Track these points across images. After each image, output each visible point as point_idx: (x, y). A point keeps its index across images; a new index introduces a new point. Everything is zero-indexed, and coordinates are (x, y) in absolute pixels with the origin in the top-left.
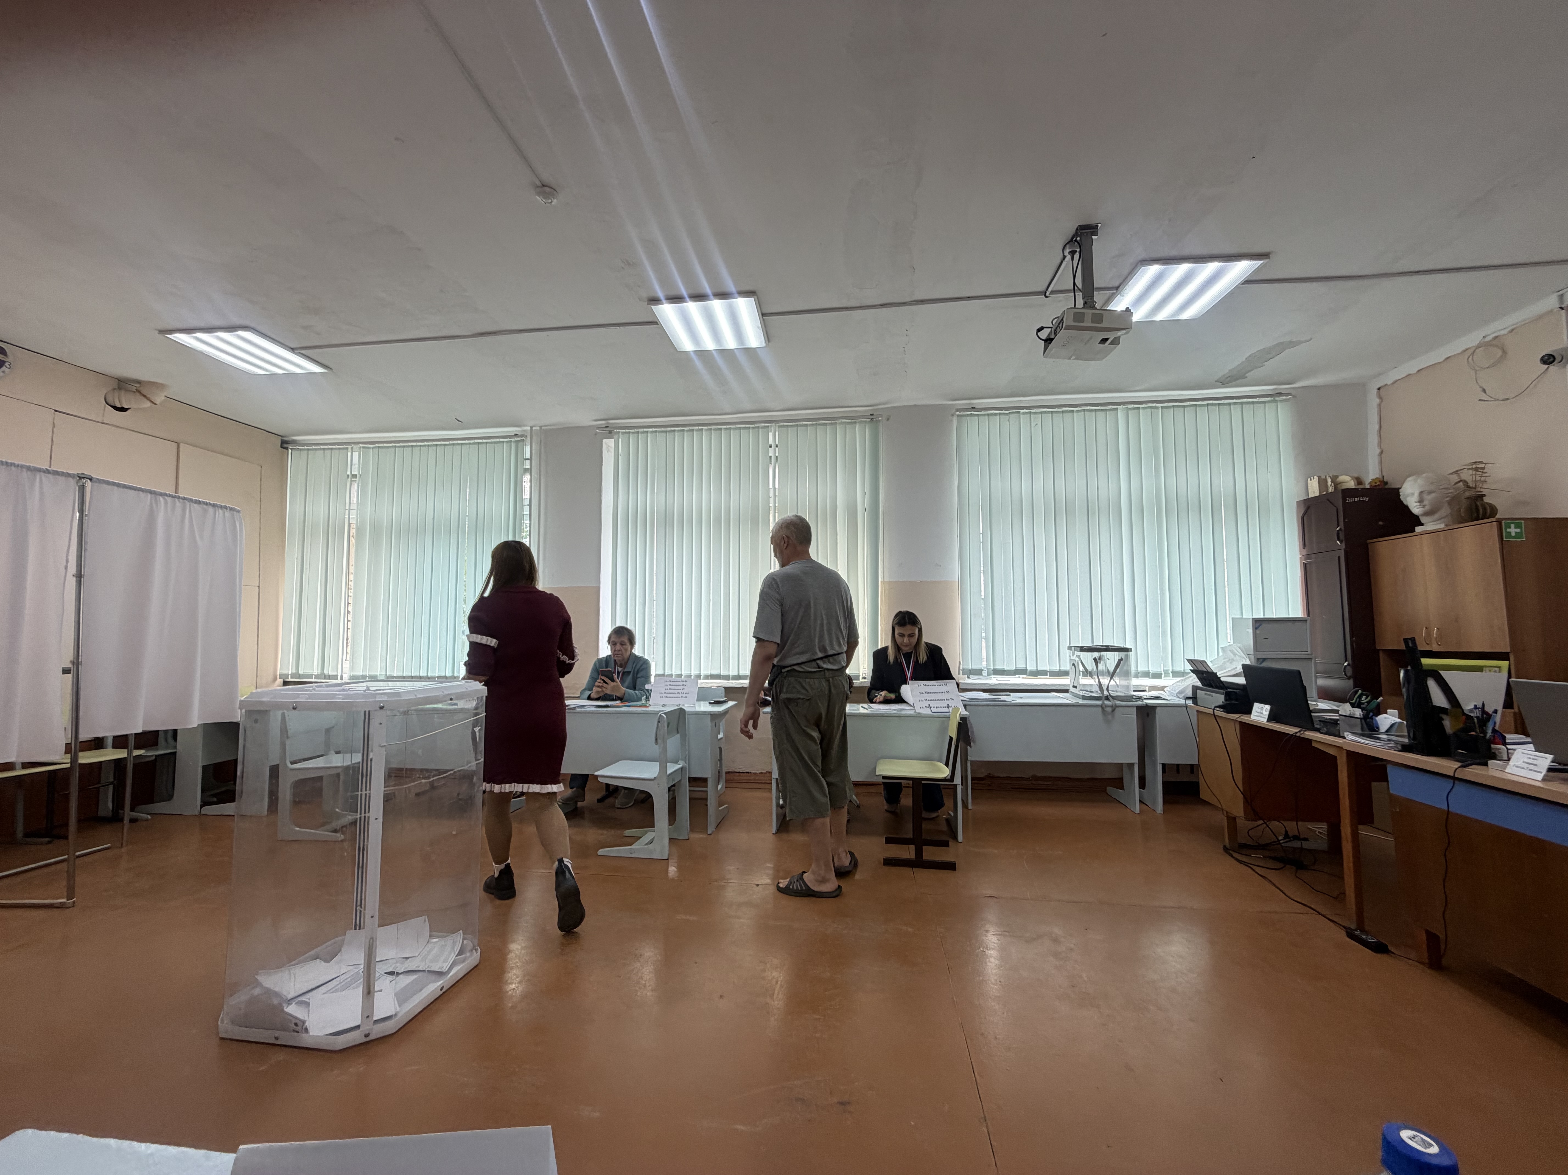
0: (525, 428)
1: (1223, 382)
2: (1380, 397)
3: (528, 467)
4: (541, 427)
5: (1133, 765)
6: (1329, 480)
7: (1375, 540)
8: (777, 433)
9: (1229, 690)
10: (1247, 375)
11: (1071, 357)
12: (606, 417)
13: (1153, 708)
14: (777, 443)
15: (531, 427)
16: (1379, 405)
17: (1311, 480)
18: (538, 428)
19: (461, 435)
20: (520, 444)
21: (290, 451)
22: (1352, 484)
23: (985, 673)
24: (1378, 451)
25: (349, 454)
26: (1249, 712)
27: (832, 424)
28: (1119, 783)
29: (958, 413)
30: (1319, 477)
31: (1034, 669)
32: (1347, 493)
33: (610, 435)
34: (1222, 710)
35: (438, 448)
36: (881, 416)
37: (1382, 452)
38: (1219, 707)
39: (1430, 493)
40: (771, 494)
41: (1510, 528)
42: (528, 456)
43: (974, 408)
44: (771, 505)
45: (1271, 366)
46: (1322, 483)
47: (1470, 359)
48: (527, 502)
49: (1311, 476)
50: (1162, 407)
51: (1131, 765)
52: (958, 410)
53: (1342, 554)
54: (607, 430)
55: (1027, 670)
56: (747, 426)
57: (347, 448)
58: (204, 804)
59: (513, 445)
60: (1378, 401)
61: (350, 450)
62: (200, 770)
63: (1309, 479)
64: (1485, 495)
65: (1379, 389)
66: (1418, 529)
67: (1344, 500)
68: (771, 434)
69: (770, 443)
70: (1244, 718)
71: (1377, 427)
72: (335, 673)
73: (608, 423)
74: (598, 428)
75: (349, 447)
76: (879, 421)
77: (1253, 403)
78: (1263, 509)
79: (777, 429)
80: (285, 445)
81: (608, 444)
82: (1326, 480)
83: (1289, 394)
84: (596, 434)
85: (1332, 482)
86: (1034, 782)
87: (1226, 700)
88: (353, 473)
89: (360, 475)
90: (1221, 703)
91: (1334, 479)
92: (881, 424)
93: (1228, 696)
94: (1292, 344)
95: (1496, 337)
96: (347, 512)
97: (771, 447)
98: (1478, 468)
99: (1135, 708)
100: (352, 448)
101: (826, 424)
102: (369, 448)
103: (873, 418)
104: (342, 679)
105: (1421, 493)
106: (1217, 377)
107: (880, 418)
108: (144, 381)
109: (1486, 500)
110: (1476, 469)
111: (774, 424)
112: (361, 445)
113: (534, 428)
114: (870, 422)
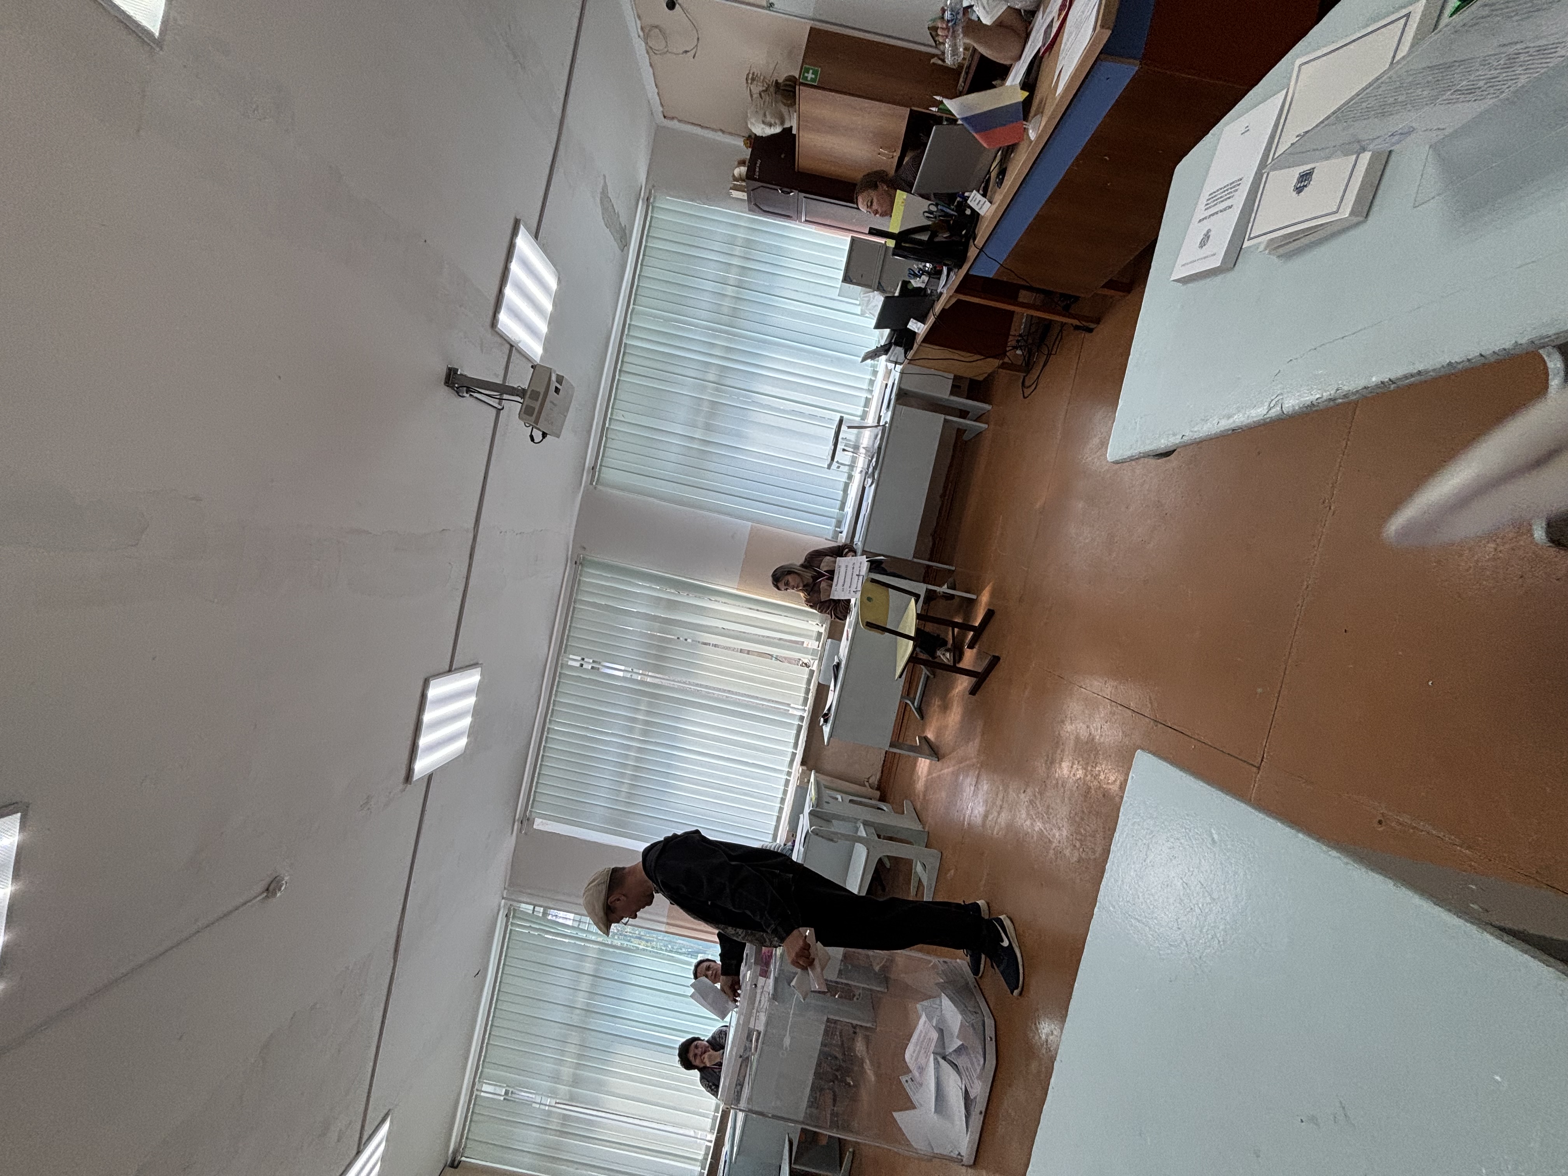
0: (502, 905)
1: (624, 244)
2: (673, 118)
3: (542, 910)
4: (505, 889)
5: (945, 419)
6: (736, 183)
7: (796, 165)
8: (571, 657)
9: (893, 341)
10: (623, 225)
12: (511, 822)
13: (900, 389)
15: (503, 898)
16: (680, 121)
17: (732, 195)
18: (506, 891)
20: (517, 913)
21: (463, 1159)
22: (743, 170)
23: (841, 517)
24: (720, 133)
25: (482, 1094)
26: (914, 334)
27: (575, 602)
28: (960, 432)
29: (594, 484)
30: (732, 189)
32: (750, 176)
33: (530, 821)
34: (908, 352)
36: (579, 554)
37: (721, 130)
38: (906, 353)
39: (765, 115)
40: (628, 675)
41: (807, 77)
42: (531, 907)
43: (593, 467)
44: (639, 678)
45: (620, 206)
47: (656, 52)
50: (634, 304)
51: (946, 421)
52: (591, 484)
53: (803, 195)
54: (525, 823)
56: (556, 684)
57: (477, 1097)
59: (517, 921)
60: (674, 121)
61: (478, 1093)
64: (777, 80)
65: (665, 117)
66: (794, 132)
67: (755, 180)
68: (570, 663)
69: (578, 665)
70: (919, 339)
71: (698, 128)
73: (518, 820)
74: (521, 832)
75: (475, 1093)
76: (583, 558)
77: (650, 226)
79: (567, 656)
80: (456, 1163)
81: (539, 824)
82: (735, 186)
83: (650, 193)
84: (526, 835)
85: (738, 182)
86: (947, 497)
88: (503, 1094)
89: (507, 1086)
90: (903, 350)
91: (735, 179)
92: (587, 557)
93: (897, 344)
94: (604, 190)
95: (642, 28)
96: (542, 1107)
97: (582, 666)
98: (752, 78)
99: (899, 403)
100: (477, 1090)
102: (482, 1071)
103: (579, 562)
105: (764, 122)
106: (619, 251)
107: (581, 555)
109: (780, 81)
110: (753, 79)
111: (561, 658)
112: (477, 1080)
113: (505, 896)
114: (582, 566)
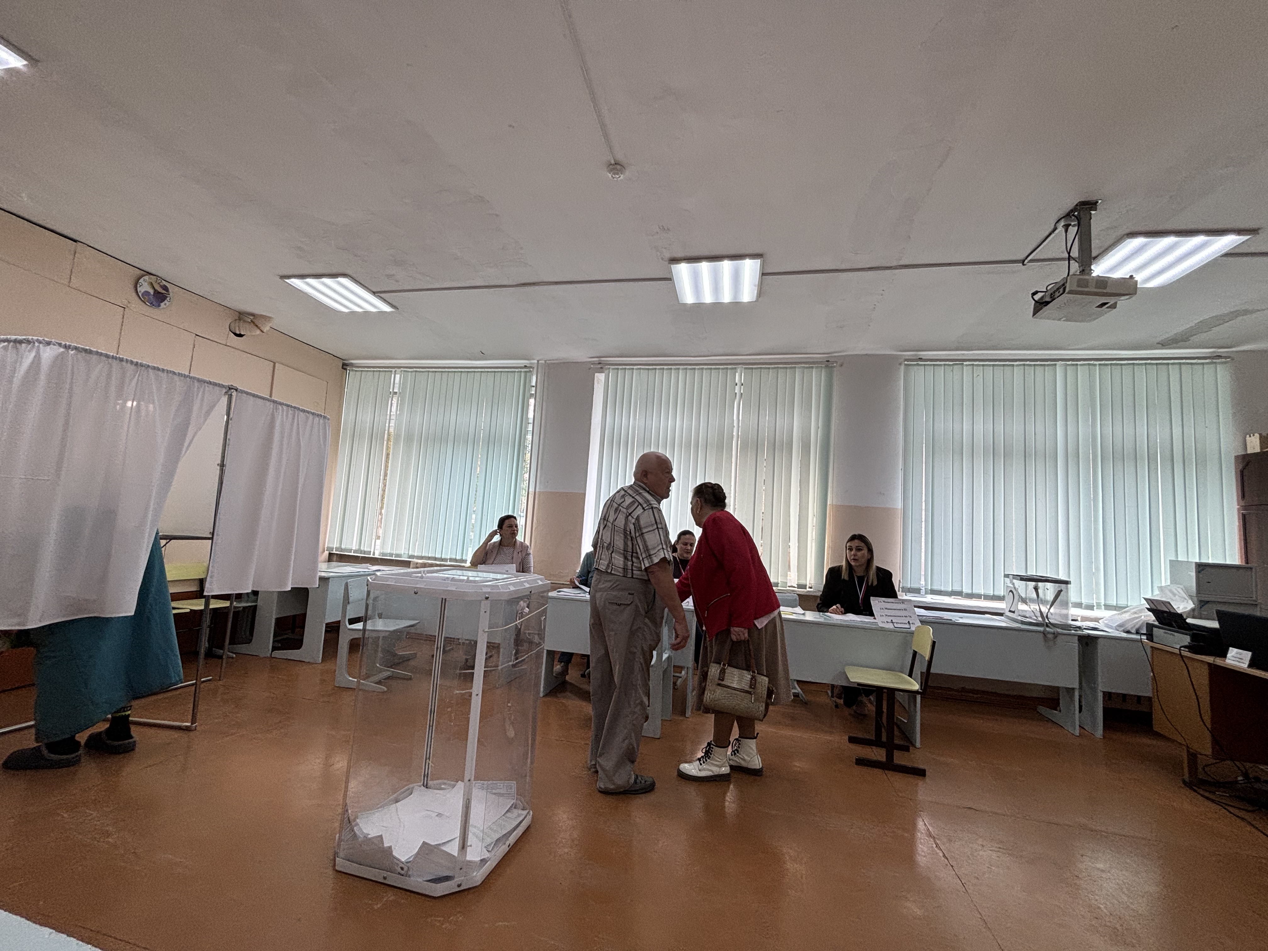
1: (1163, 345)
3: (533, 392)
4: (545, 361)
9: (1195, 632)
11: (1061, 319)
12: (598, 355)
13: (1095, 638)
14: (742, 382)
15: (538, 361)
18: (543, 362)
19: (480, 364)
20: (528, 374)
21: (348, 371)
23: (923, 592)
25: (393, 375)
26: (1224, 655)
27: (791, 368)
28: (1054, 703)
29: (906, 362)
30: (1261, 436)
31: (970, 592)
33: (601, 370)
34: (1187, 650)
35: (463, 374)
36: (836, 362)
38: (1185, 647)
40: (735, 424)
42: (534, 384)
43: (921, 359)
44: (734, 434)
46: (1263, 440)
48: (531, 421)
49: (1251, 433)
52: (906, 360)
54: (599, 366)
55: (962, 592)
56: (717, 367)
57: (391, 371)
58: (274, 649)
59: (523, 374)
61: (393, 372)
62: (273, 621)
63: (1248, 436)
72: (369, 550)
73: (601, 360)
74: (592, 364)
75: (394, 370)
76: (834, 367)
77: (1192, 364)
78: (1201, 462)
80: (345, 367)
81: (600, 378)
83: (1229, 357)
84: (590, 369)
87: (1192, 640)
88: (394, 390)
89: (400, 393)
90: (1187, 644)
93: (1194, 638)
96: (388, 421)
97: (736, 385)
99: (1076, 638)
100: (395, 371)
101: (786, 368)
102: (409, 372)
104: (374, 554)
106: (1159, 339)
107: (835, 364)
108: (257, 315)
111: (740, 366)
112: (402, 369)
113: (540, 362)
114: (827, 366)
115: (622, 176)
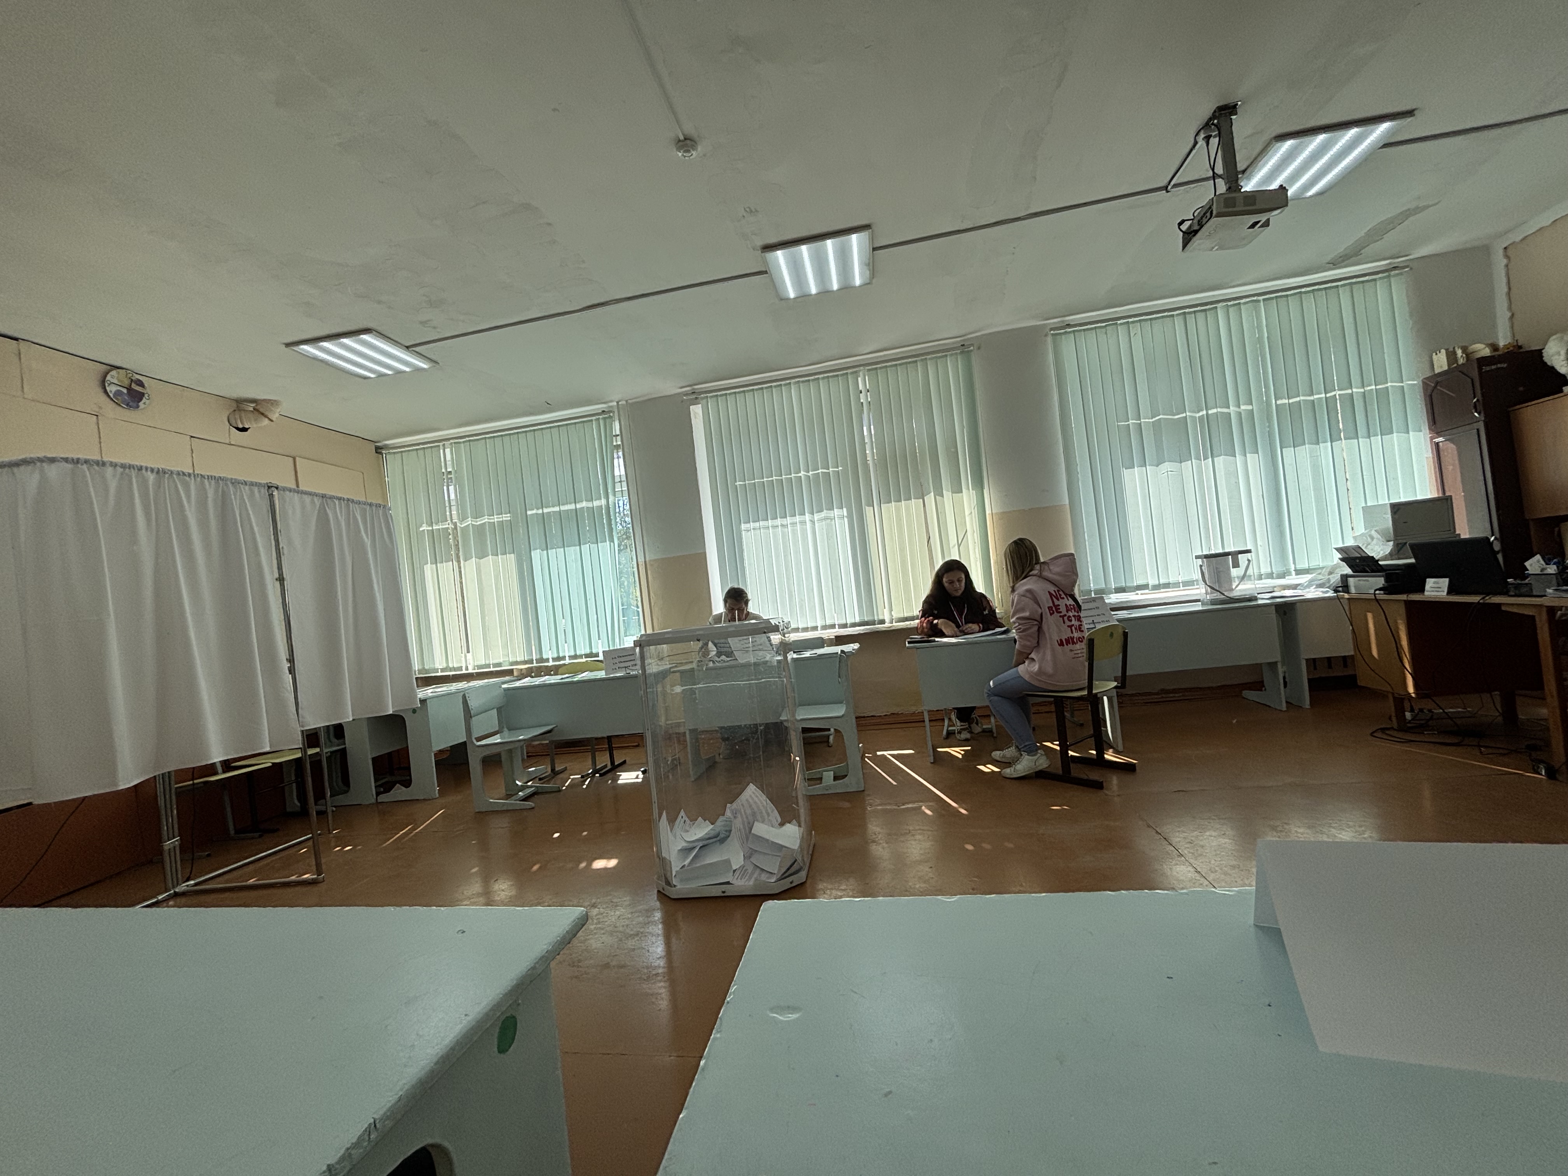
0: (611, 404)
1: (1335, 264)
2: (1507, 257)
3: (619, 443)
5: (1276, 663)
6: (1459, 352)
7: (1518, 407)
8: (867, 378)
10: (1362, 251)
13: (1295, 605)
14: (868, 387)
15: (618, 402)
16: (1507, 265)
17: (1436, 354)
19: (548, 418)
21: (385, 455)
22: (1486, 352)
24: (1509, 314)
25: (442, 451)
27: (922, 360)
29: (1052, 332)
30: (1447, 350)
31: (1157, 583)
32: (1482, 361)
35: (528, 434)
37: (1513, 315)
38: (1380, 589)
42: (618, 432)
43: (1069, 325)
45: (1390, 239)
46: (1451, 356)
49: (1437, 351)
51: (1273, 665)
52: (1051, 329)
53: (1481, 426)
55: (1148, 585)
57: (439, 446)
58: (379, 792)
60: (1505, 261)
61: (441, 447)
62: (370, 762)
63: (1434, 354)
65: (1505, 248)
66: (1566, 389)
67: (1480, 368)
68: (860, 379)
69: (860, 388)
70: (1416, 596)
71: (1506, 290)
73: (693, 389)
75: (441, 444)
77: (1366, 281)
79: (866, 373)
81: (696, 411)
82: (1454, 353)
83: (1407, 267)
85: (1463, 352)
87: (1386, 581)
88: (448, 470)
89: (456, 472)
91: (1464, 349)
92: (972, 353)
93: (1389, 578)
94: (1417, 210)
96: (447, 509)
99: (1273, 609)
100: (444, 445)
103: (964, 349)
105: (1567, 351)
108: (260, 400)
112: (452, 441)
113: (621, 403)
114: (962, 353)
115: (694, 153)
